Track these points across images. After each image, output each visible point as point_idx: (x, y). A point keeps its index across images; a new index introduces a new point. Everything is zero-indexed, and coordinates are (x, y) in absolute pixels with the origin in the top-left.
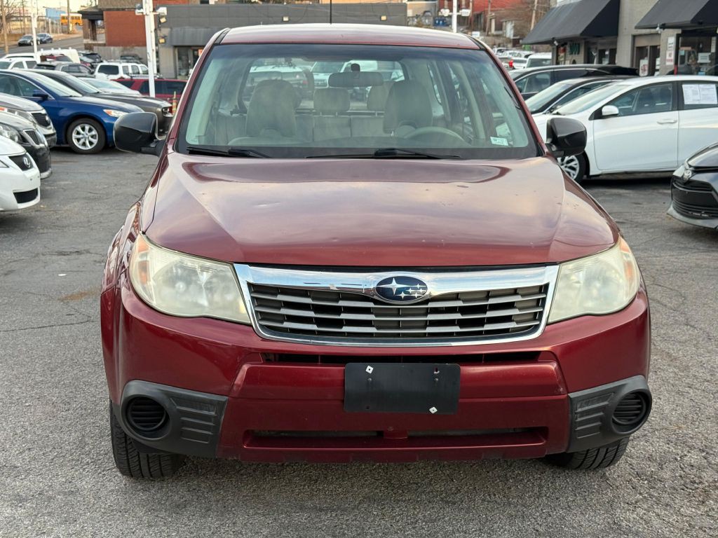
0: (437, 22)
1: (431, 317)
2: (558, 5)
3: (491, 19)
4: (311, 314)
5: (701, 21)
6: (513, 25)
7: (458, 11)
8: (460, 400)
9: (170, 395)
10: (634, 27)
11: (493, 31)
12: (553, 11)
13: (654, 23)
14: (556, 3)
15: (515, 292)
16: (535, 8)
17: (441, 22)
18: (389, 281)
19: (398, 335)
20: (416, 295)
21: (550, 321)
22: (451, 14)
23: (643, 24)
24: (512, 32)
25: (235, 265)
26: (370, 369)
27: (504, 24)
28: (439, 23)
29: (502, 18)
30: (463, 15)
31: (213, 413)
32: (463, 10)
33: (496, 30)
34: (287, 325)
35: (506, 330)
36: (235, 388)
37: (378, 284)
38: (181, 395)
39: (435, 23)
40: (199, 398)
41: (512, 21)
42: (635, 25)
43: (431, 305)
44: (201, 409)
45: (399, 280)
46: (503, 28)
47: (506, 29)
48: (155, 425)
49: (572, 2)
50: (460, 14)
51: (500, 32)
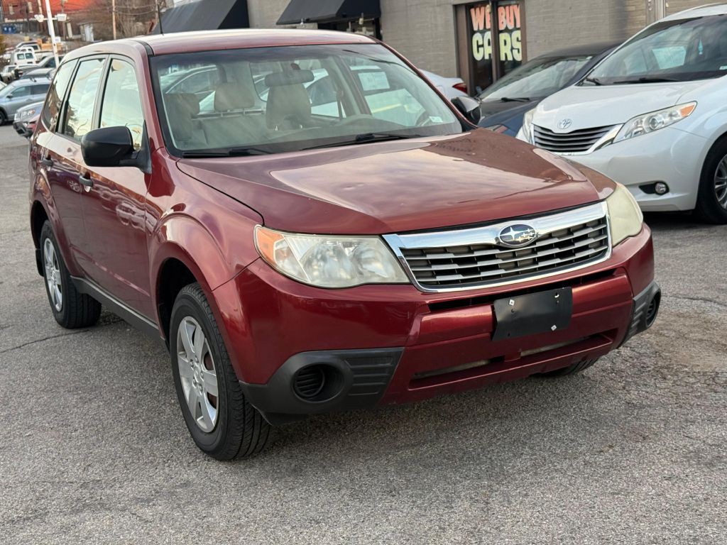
0: (5, 29)
1: (540, 254)
2: (175, 6)
3: (66, 24)
4: (456, 267)
5: (344, 14)
6: (92, 28)
7: (53, 17)
8: (573, 316)
9: (343, 358)
10: (275, 23)
11: (71, 35)
12: (173, 11)
13: (297, 19)
14: (173, 4)
15: (585, 226)
16: (114, 9)
17: (10, 29)
18: (507, 230)
19: (517, 273)
20: (529, 238)
21: (614, 244)
22: (46, 19)
23: (284, 20)
24: (92, 36)
25: (383, 236)
26: (512, 302)
27: (82, 27)
28: (8, 28)
29: (79, 21)
30: (59, 20)
31: (388, 364)
32: (59, 15)
33: (74, 33)
34: (439, 278)
35: (587, 257)
36: (411, 338)
37: (502, 233)
38: (357, 355)
39: (4, 30)
40: (376, 353)
41: (90, 24)
42: (277, 20)
43: (539, 244)
44: (376, 363)
45: (515, 227)
46: (81, 31)
47: (84, 33)
48: (315, 391)
49: (192, 2)
50: (55, 19)
51: (79, 36)
